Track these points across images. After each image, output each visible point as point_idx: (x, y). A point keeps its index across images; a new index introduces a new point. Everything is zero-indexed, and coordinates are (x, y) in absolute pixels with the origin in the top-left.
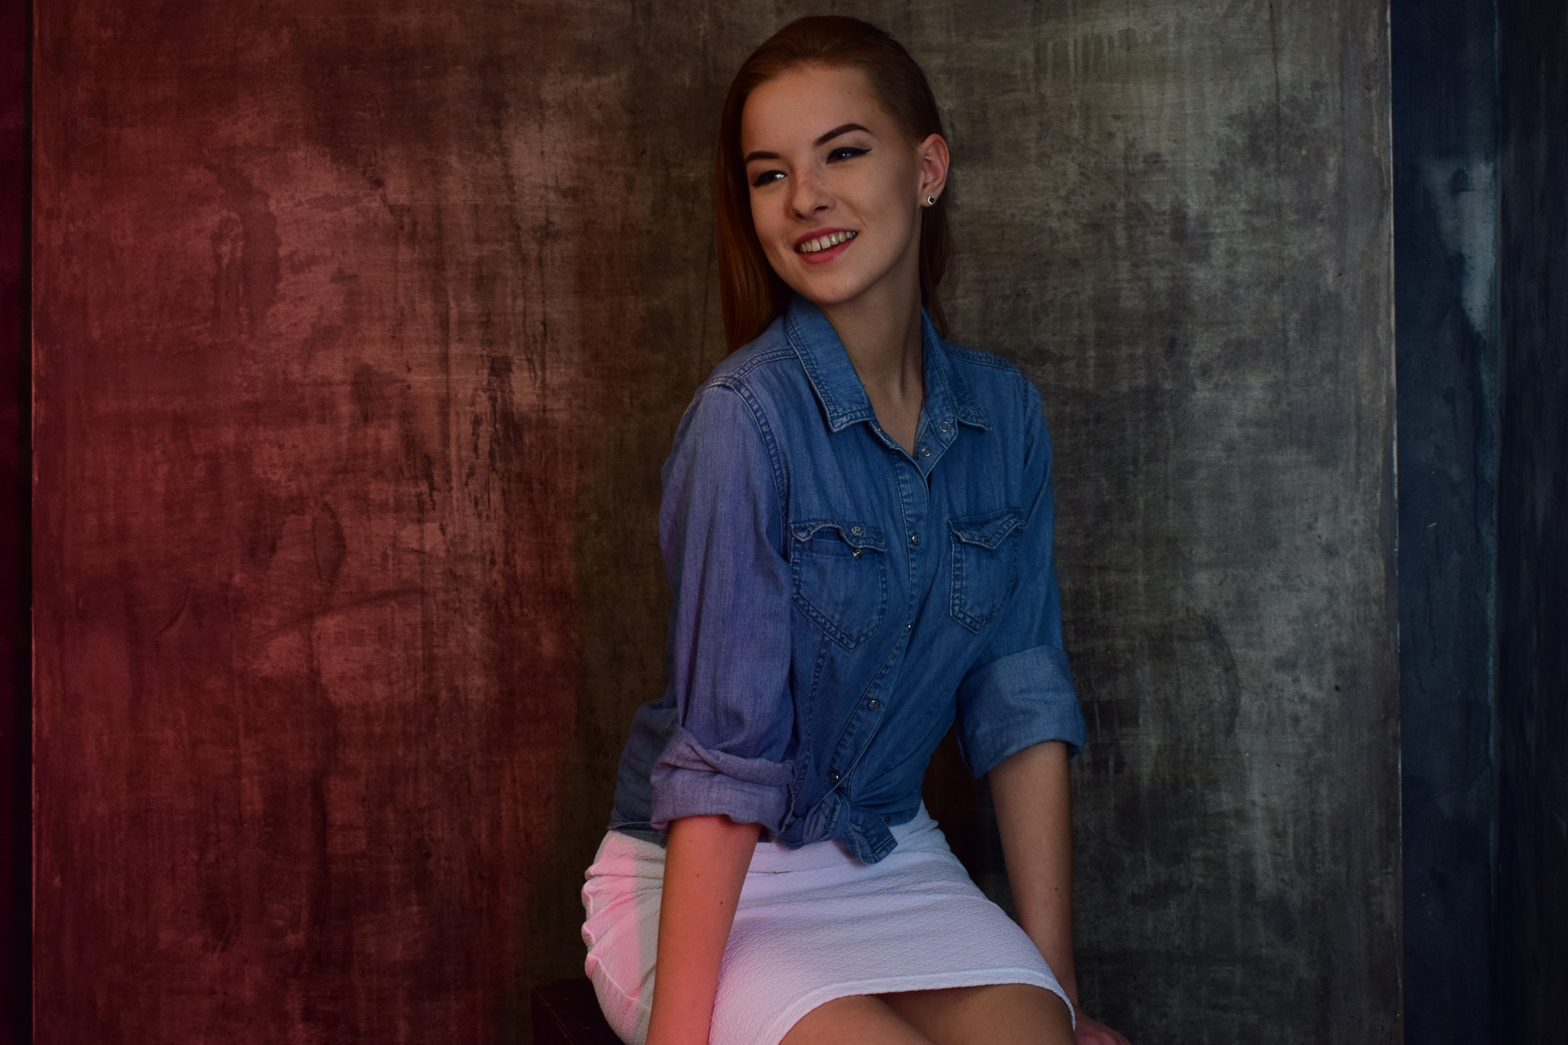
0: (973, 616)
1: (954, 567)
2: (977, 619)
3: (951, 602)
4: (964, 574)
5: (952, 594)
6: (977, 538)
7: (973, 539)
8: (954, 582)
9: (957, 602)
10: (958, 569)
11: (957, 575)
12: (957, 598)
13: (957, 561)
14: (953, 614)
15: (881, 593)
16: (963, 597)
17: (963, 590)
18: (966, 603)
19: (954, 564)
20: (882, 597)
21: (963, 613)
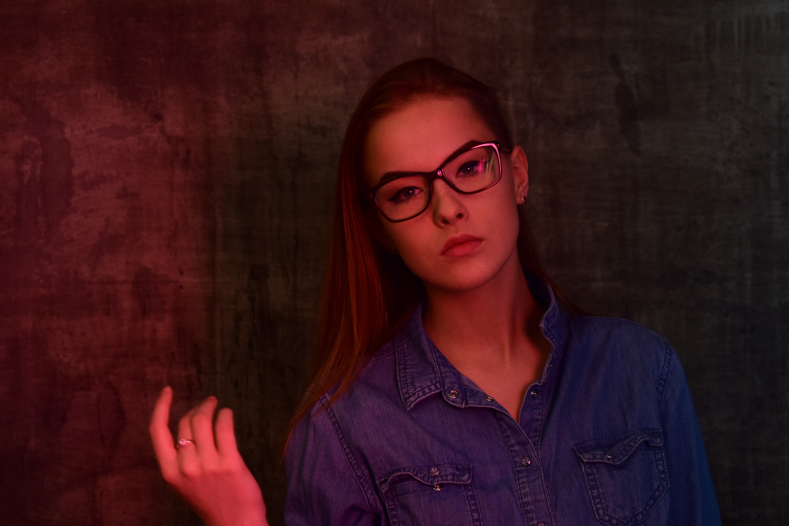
0: (617, 517)
1: (588, 480)
2: (622, 520)
3: (594, 507)
4: (598, 483)
5: (592, 501)
6: (598, 457)
7: (595, 457)
8: (591, 491)
9: (599, 506)
10: (592, 480)
11: (592, 485)
12: (598, 503)
13: (588, 475)
14: (600, 518)
15: (470, 513)
16: (603, 501)
17: (602, 496)
18: (607, 507)
19: (587, 477)
20: (472, 516)
21: (608, 516)
